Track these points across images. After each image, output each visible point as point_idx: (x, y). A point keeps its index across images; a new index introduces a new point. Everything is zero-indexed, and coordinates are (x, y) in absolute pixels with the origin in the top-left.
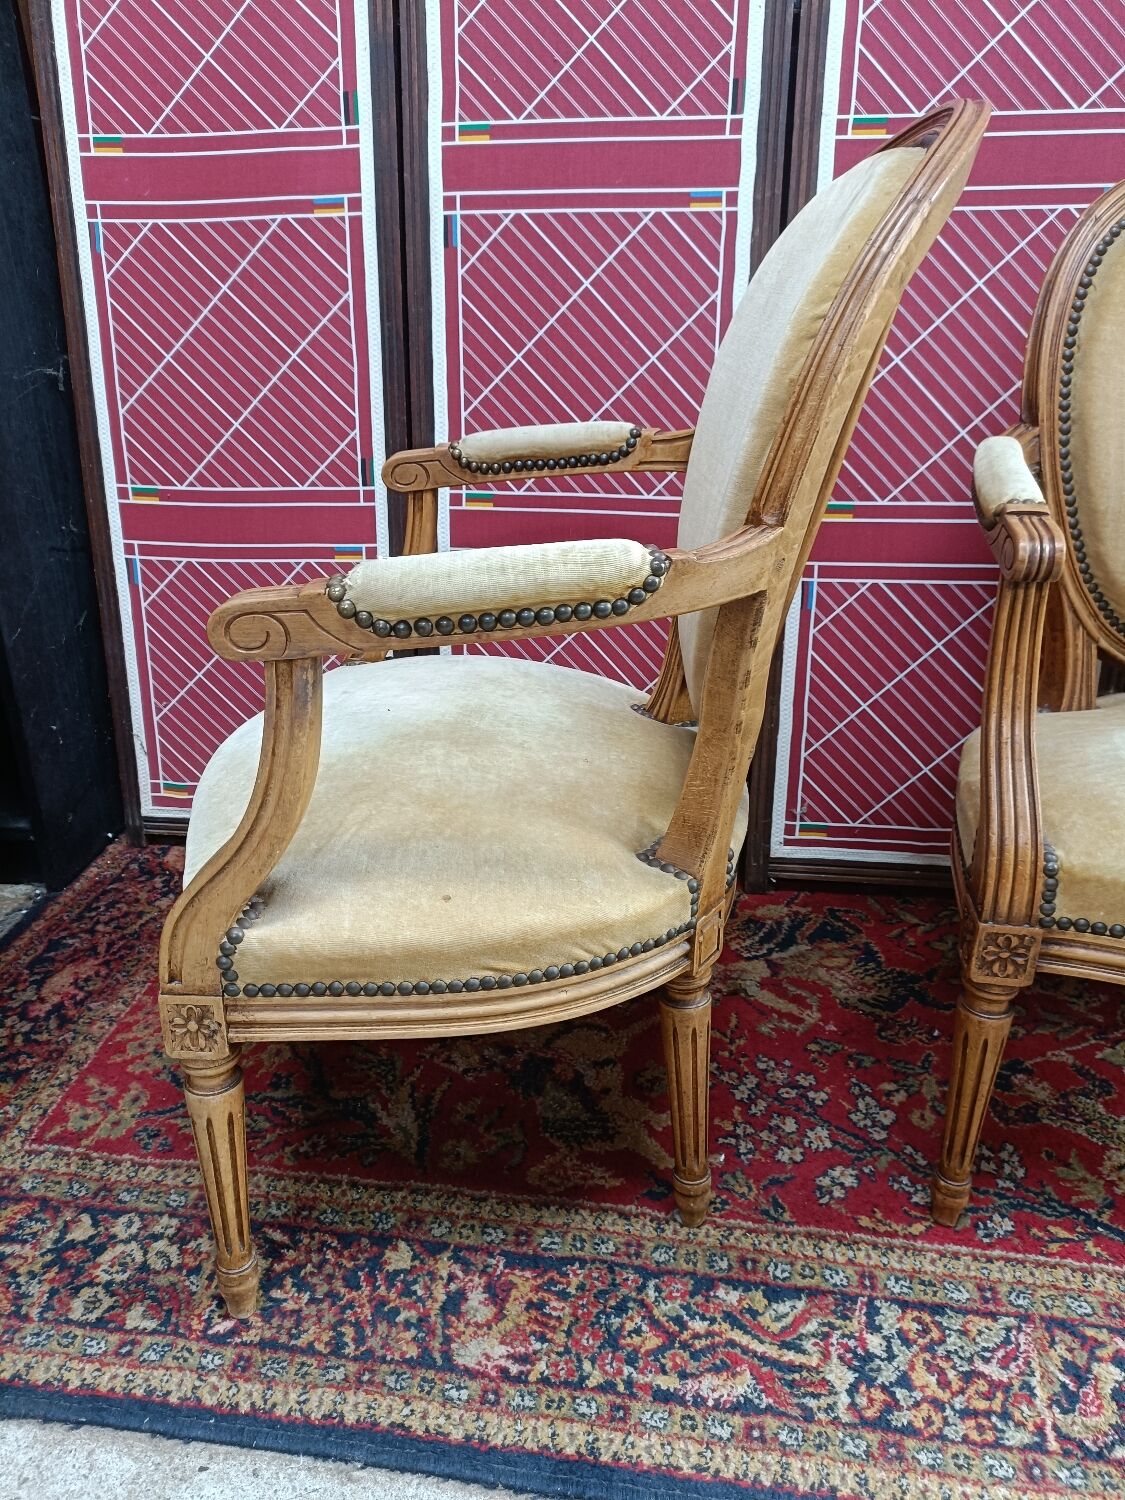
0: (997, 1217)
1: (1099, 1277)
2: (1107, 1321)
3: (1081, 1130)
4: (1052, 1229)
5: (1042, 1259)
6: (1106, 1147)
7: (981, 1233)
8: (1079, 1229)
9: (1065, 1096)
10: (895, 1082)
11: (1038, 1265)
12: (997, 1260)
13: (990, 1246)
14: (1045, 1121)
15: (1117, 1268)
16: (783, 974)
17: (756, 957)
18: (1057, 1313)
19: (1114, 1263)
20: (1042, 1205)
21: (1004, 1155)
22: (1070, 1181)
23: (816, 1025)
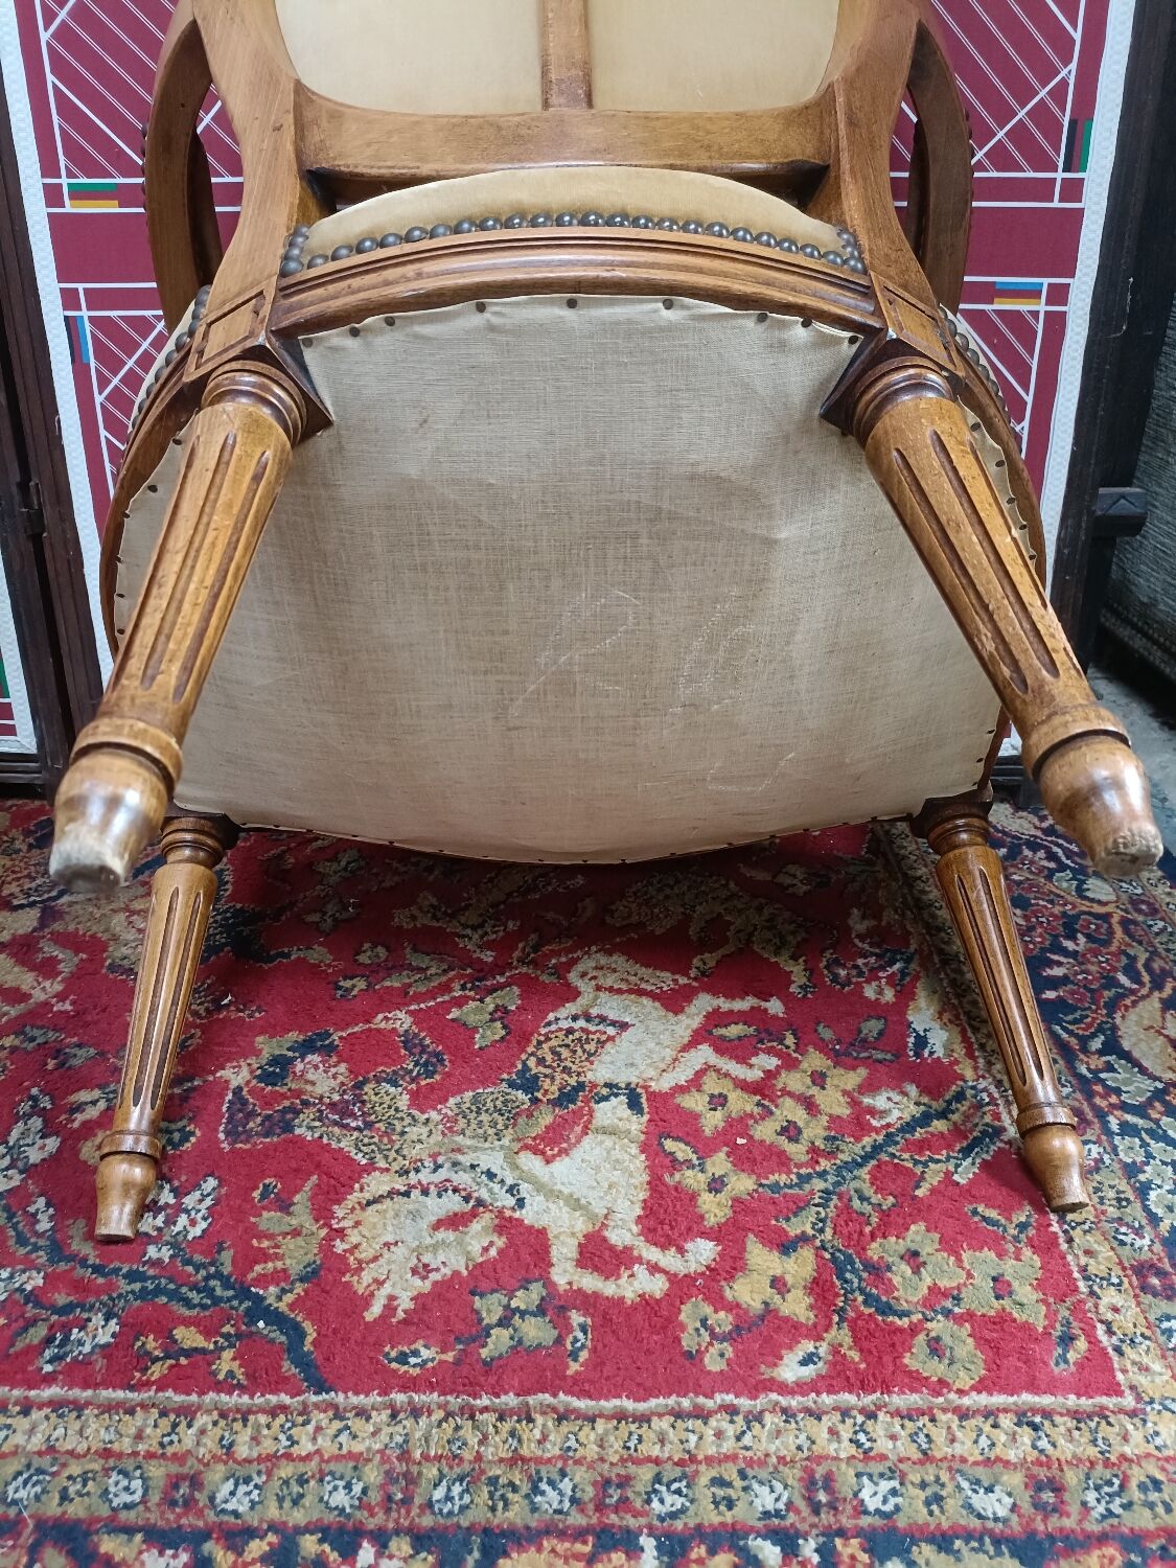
0: (98, 1319)
1: (202, 1420)
2: (153, 1517)
3: (346, 1144)
4: (180, 1333)
5: (120, 1394)
6: (371, 1167)
7: (48, 1354)
8: (227, 1329)
9: (359, 1086)
10: (100, 1087)
11: (109, 1408)
12: (40, 1407)
13: (49, 1379)
14: (298, 1131)
15: (246, 1399)
16: (57, 926)
17: (32, 905)
18: (76, 1510)
19: (242, 1389)
20: (194, 1287)
21: (189, 1201)
22: (271, 1237)
23: (46, 1005)
